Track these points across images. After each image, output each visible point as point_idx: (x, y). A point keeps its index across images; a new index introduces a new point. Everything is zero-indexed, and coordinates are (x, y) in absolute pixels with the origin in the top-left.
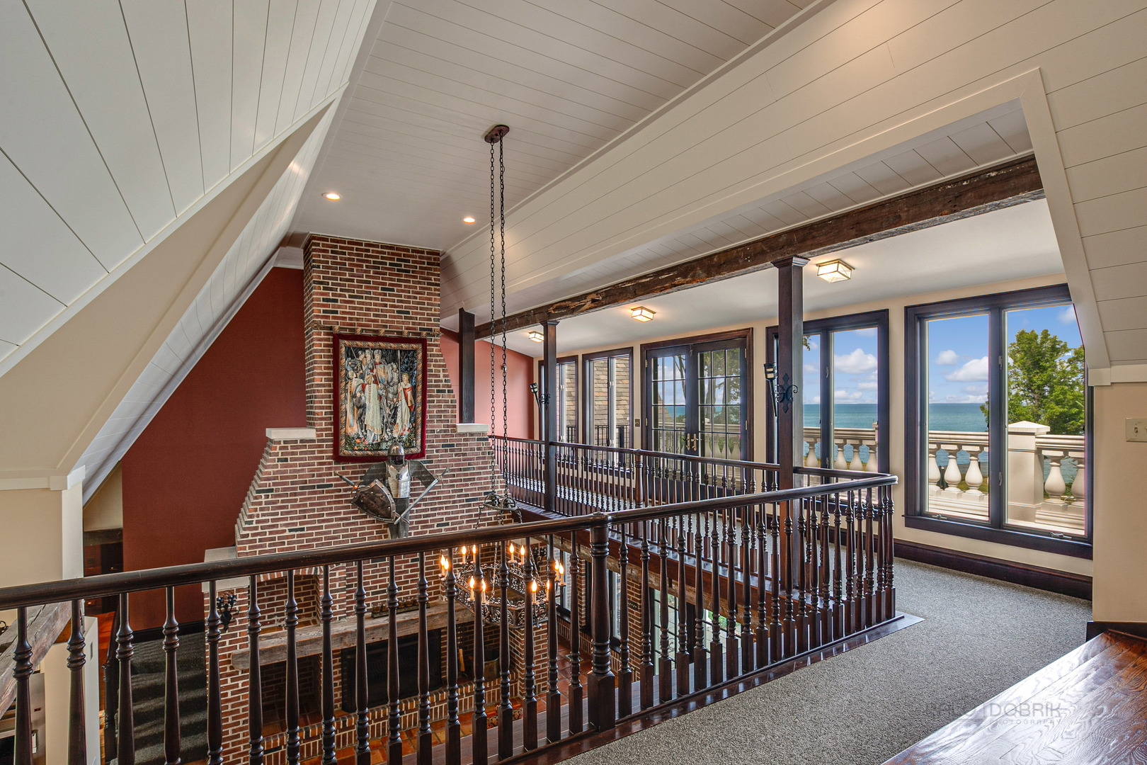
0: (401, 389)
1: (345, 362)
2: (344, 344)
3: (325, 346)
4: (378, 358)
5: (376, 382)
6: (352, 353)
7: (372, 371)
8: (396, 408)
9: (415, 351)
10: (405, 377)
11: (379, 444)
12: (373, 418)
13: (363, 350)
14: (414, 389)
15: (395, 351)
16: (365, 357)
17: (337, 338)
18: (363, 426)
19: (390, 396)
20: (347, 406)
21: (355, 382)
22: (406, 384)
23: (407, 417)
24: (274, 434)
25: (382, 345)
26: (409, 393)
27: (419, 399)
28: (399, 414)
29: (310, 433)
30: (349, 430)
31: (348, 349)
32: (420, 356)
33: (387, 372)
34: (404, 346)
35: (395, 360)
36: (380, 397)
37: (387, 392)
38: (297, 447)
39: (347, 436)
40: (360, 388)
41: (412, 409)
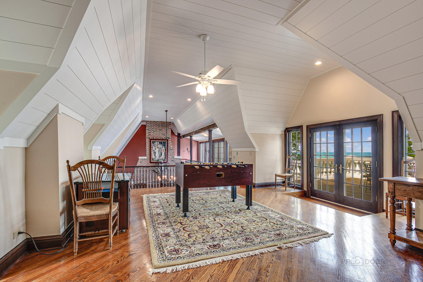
1: (152, 144)
3: (149, 141)
4: (158, 143)
5: (158, 148)
6: (153, 143)
7: (157, 146)
8: (162, 153)
9: (166, 142)
10: (164, 147)
11: (158, 160)
12: (157, 155)
13: (156, 142)
14: (165, 149)
15: (162, 142)
17: (151, 140)
18: (155, 157)
19: (161, 151)
20: (152, 153)
21: (154, 148)
22: (164, 148)
23: (164, 155)
24: (140, 158)
25: (159, 141)
26: (164, 150)
27: (166, 151)
28: (162, 154)
29: (146, 158)
30: (153, 157)
31: (153, 142)
33: (160, 146)
34: (164, 141)
35: (162, 144)
36: (159, 151)
37: (160, 150)
38: (143, 160)
39: (152, 158)
41: (165, 153)
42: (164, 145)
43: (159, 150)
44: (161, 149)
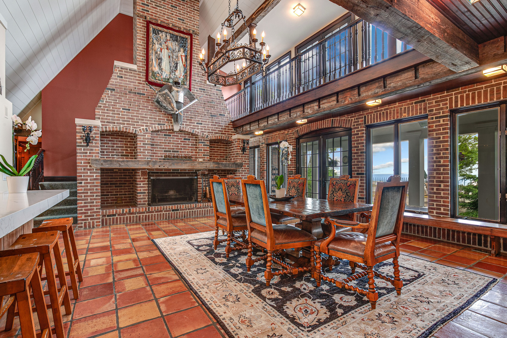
0: (179, 55)
1: (151, 35)
2: (151, 26)
3: (143, 26)
4: (168, 37)
5: (167, 49)
6: (156, 32)
7: (166, 43)
8: (177, 64)
9: (187, 39)
10: (182, 50)
11: (168, 79)
12: (165, 64)
13: (162, 32)
14: (186, 56)
15: (177, 36)
16: (162, 35)
17: (148, 23)
18: (161, 69)
19: (174, 57)
20: (153, 57)
21: (157, 46)
22: (182, 53)
23: (182, 69)
24: (116, 63)
25: (171, 32)
26: (184, 58)
27: (188, 62)
28: (179, 67)
29: (134, 67)
30: (154, 69)
31: (154, 29)
32: (189, 41)
33: (173, 45)
34: (182, 35)
35: (177, 41)
36: (169, 57)
37: (173, 55)
38: (127, 72)
39: (153, 72)
40: (159, 49)
41: (185, 66)
42: (184, 47)
43: (171, 55)
44: (175, 54)
